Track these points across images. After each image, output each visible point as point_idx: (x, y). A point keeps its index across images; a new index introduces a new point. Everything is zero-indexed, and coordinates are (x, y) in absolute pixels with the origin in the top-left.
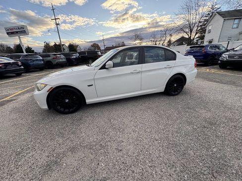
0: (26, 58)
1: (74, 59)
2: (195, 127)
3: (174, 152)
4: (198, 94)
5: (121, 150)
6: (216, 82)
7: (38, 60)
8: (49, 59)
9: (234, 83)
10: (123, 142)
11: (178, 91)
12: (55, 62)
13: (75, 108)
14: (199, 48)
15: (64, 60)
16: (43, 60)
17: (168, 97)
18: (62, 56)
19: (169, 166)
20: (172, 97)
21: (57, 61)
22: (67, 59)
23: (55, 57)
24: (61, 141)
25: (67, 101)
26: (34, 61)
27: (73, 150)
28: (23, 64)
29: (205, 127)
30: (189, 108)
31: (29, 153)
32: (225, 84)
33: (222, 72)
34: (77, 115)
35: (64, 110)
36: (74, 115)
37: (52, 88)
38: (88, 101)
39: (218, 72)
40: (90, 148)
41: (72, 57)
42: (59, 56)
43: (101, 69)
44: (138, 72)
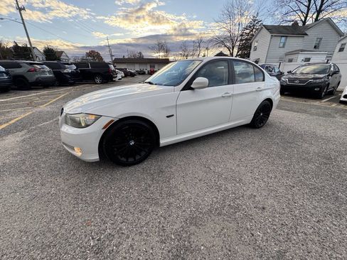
1: (68, 73)
2: (316, 164)
5: (264, 208)
8: (18, 71)
11: (264, 121)
12: (33, 78)
13: (143, 153)
15: (48, 75)
18: (46, 68)
21: (36, 76)
22: (54, 73)
23: (30, 67)
27: (194, 221)
37: (112, 121)
38: (163, 142)
41: (65, 71)
42: (38, 67)
43: (184, 89)
44: (230, 96)
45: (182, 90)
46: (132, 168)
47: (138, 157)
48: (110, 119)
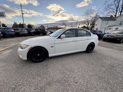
0: (4, 30)
2: (106, 68)
4: (100, 52)
5: (77, 83)
6: (105, 47)
7: (11, 31)
8: (18, 31)
9: (112, 48)
10: (76, 78)
11: (92, 51)
13: (42, 59)
14: (93, 32)
15: (26, 32)
16: (14, 32)
17: (87, 53)
18: (26, 30)
19: (105, 90)
21: (23, 33)
22: (28, 32)
23: (21, 30)
24: (40, 79)
25: (39, 55)
26: (9, 32)
27: (49, 84)
28: (2, 33)
29: (110, 68)
30: (99, 59)
31: (21, 88)
32: (108, 48)
40: (59, 83)
41: (31, 31)
42: (24, 30)
43: (58, 38)
44: (76, 41)
45: (57, 38)
46: (36, 64)
47: (40, 60)
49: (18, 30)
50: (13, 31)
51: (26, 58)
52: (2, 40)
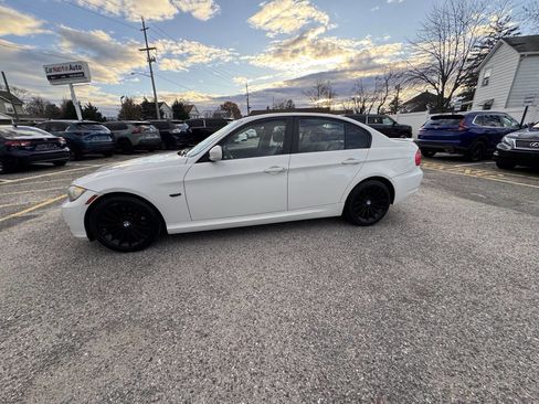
0: (77, 131)
1: (177, 134)
2: (383, 298)
3: (316, 347)
4: (423, 226)
5: (206, 336)
7: (100, 135)
8: (124, 133)
11: (376, 215)
12: (136, 140)
13: (142, 241)
16: (111, 135)
17: (351, 228)
18: (153, 129)
19: (292, 377)
20: (360, 229)
21: (143, 138)
22: (161, 134)
23: (136, 129)
24: (95, 306)
25: (127, 224)
26: (93, 136)
27: (112, 326)
28: (69, 142)
29: (405, 300)
30: (387, 255)
33: (501, 177)
34: (144, 256)
35: (120, 243)
36: (139, 254)
37: (95, 196)
38: (171, 228)
39: (492, 178)
40: (148, 327)
41: (174, 132)
42: (145, 127)
45: (198, 162)
46: (118, 256)
48: (93, 194)
49: (126, 128)
50: (108, 131)
51: (83, 235)
52: (69, 168)
